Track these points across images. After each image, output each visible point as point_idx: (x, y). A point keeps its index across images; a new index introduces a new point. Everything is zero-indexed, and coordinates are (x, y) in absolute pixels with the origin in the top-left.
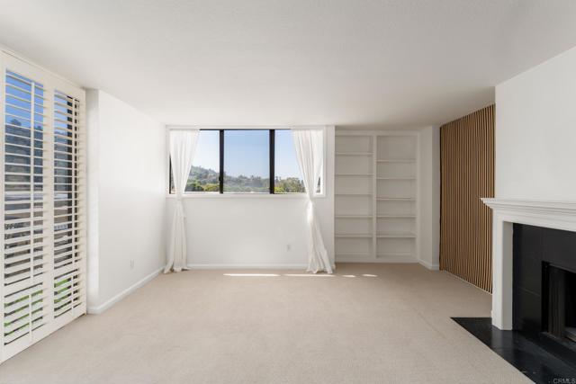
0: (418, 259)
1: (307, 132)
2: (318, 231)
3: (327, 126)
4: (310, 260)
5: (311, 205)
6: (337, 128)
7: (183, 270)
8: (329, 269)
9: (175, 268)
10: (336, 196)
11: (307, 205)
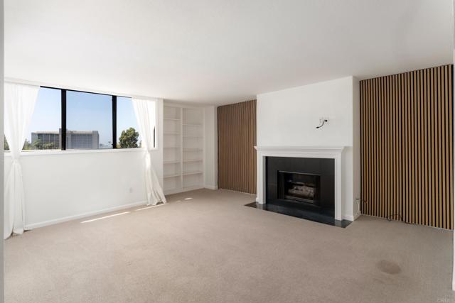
0: (204, 185)
1: (144, 101)
2: (155, 175)
3: (158, 99)
4: (149, 195)
5: (148, 156)
6: (165, 101)
7: (25, 231)
8: (164, 200)
9: (15, 232)
10: (164, 148)
11: (145, 157)
